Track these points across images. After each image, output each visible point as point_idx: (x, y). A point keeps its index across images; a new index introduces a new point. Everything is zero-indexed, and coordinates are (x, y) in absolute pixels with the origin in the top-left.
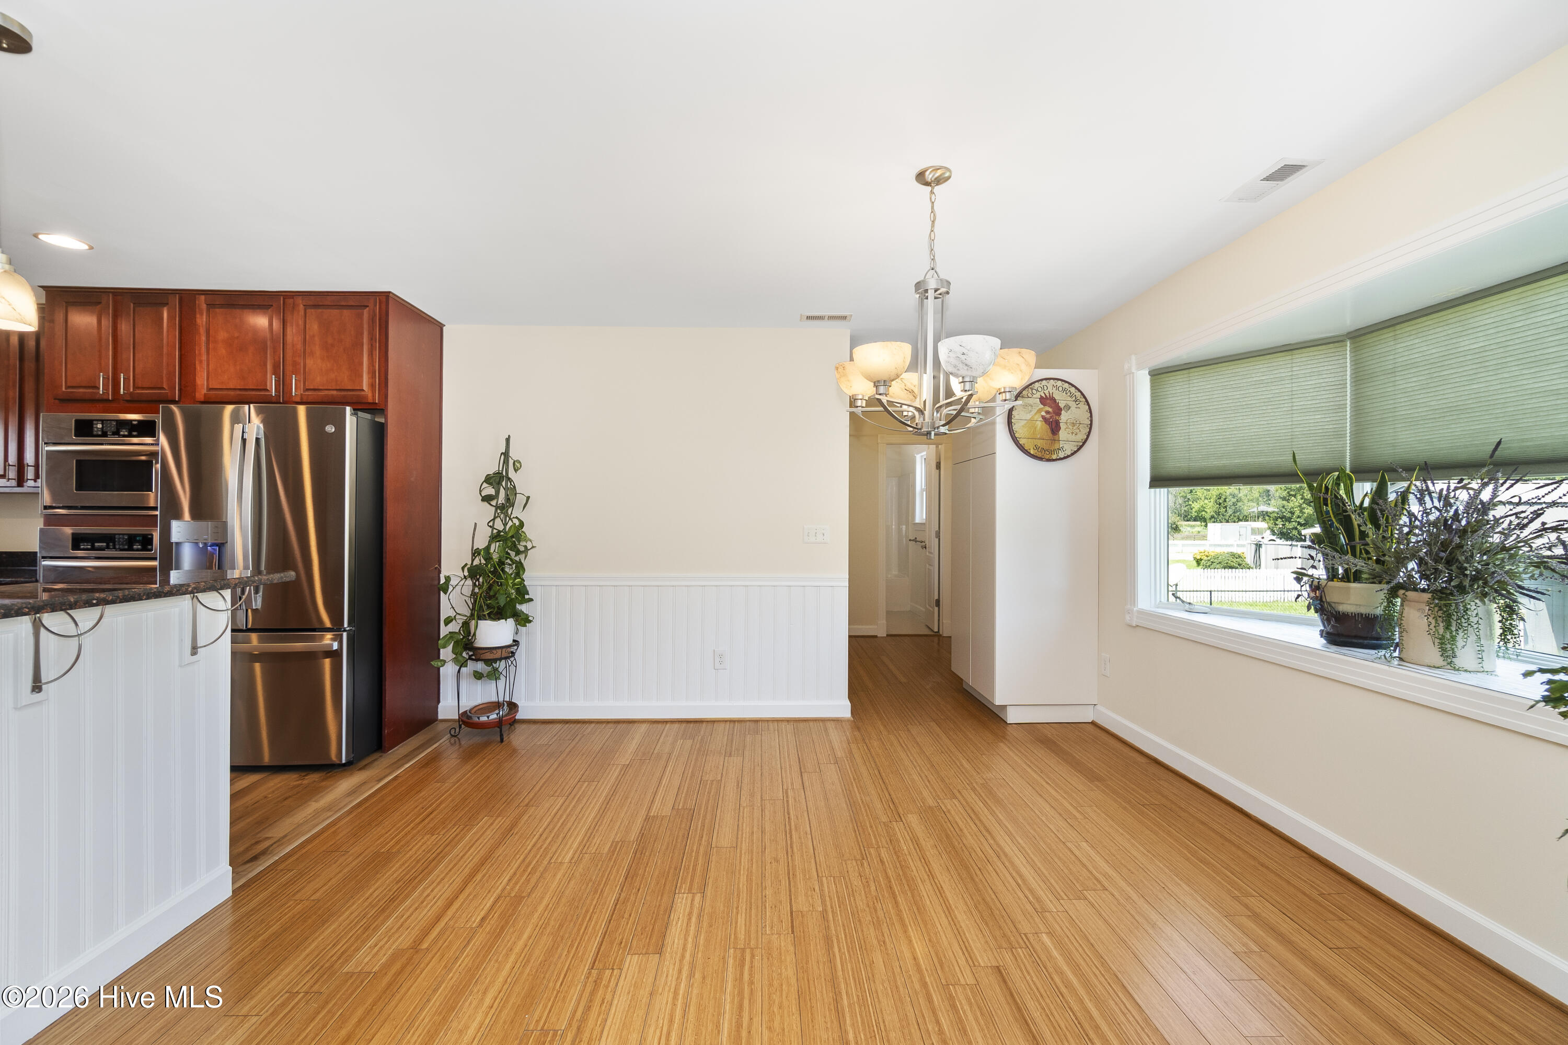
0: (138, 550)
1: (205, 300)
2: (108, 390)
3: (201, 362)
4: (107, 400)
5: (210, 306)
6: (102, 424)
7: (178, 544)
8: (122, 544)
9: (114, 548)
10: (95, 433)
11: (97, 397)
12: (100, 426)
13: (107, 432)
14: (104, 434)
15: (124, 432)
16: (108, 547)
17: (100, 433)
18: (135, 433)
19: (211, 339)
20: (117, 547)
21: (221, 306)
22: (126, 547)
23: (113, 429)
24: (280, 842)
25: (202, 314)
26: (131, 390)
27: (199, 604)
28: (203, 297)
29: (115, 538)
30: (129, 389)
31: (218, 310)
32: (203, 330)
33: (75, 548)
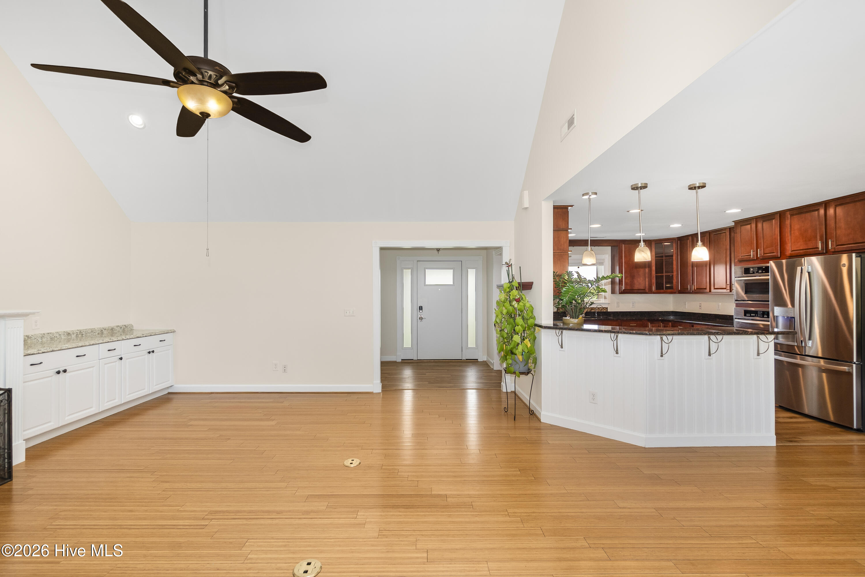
0: (766, 318)
1: (789, 214)
2: (754, 256)
3: (788, 240)
4: (755, 260)
5: (792, 215)
6: (753, 269)
7: (777, 316)
8: (760, 315)
9: (758, 316)
10: (750, 273)
11: (751, 259)
12: (752, 270)
13: (754, 272)
14: (754, 273)
15: (760, 271)
16: (755, 316)
17: (752, 272)
18: (764, 272)
19: (792, 229)
20: (759, 316)
21: (796, 214)
22: (762, 316)
23: (757, 271)
24: (804, 441)
25: (788, 219)
26: (762, 255)
27: (760, 340)
28: (788, 212)
29: (758, 313)
30: (762, 254)
31: (795, 216)
32: (789, 226)
33: (745, 315)
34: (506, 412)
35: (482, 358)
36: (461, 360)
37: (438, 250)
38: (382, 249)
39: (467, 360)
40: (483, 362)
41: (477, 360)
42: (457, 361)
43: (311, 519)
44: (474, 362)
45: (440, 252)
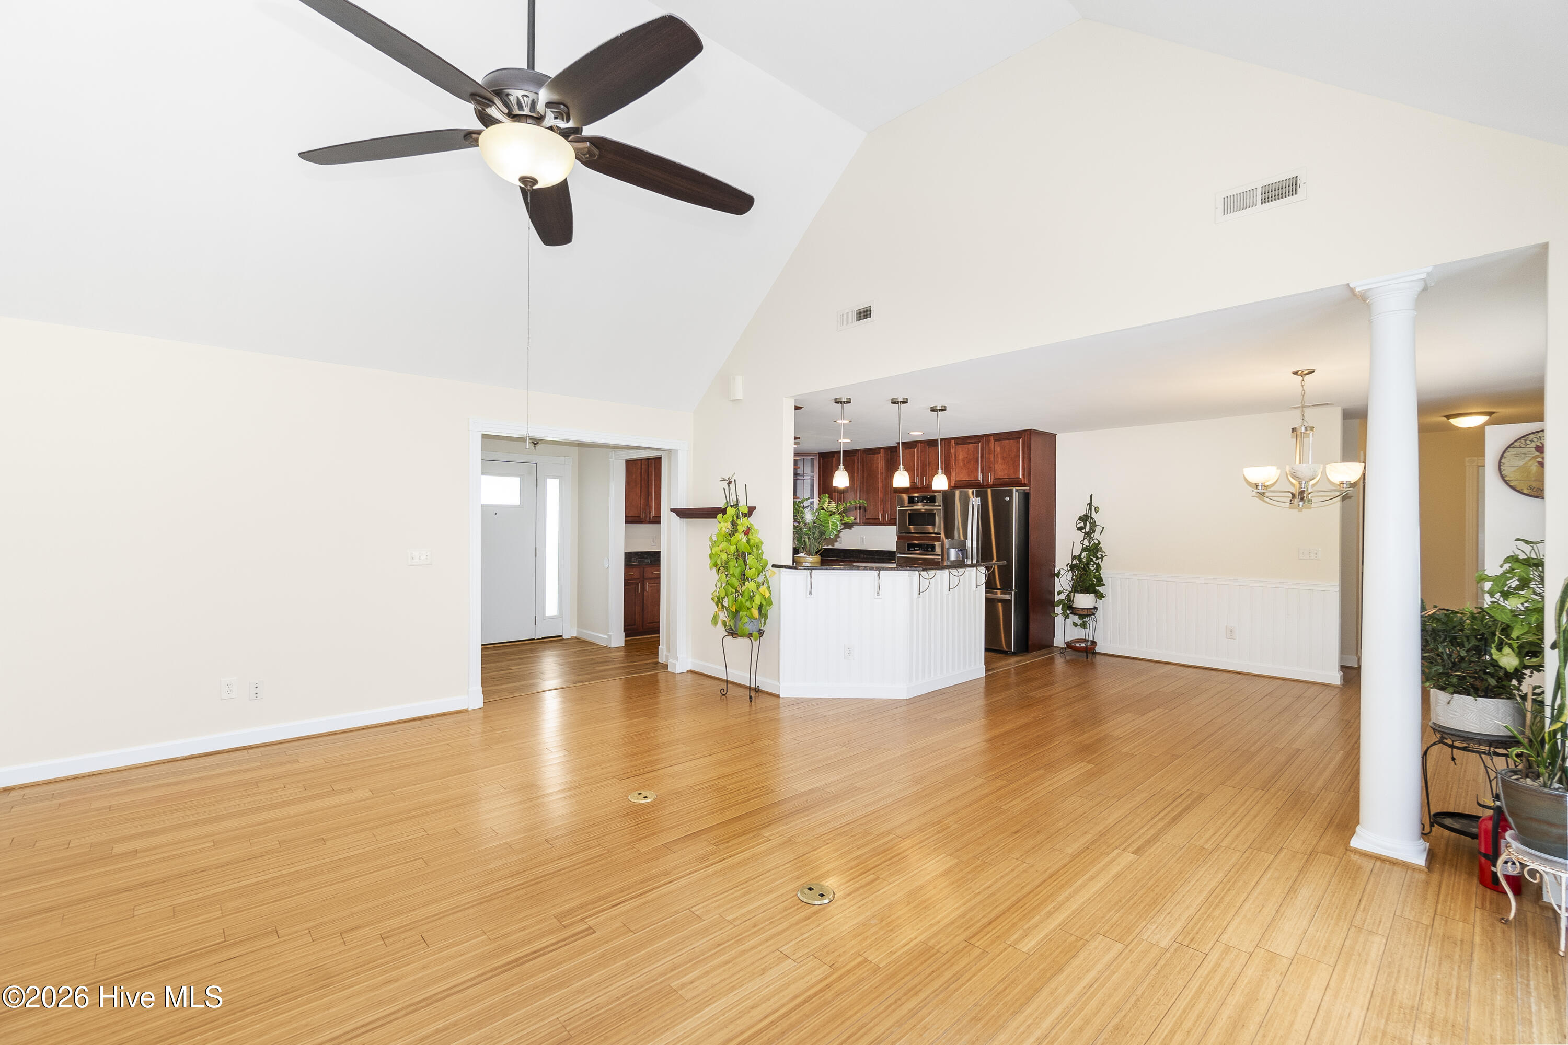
0: (930, 551)
1: (954, 442)
2: (919, 484)
3: (953, 469)
4: (919, 488)
7: (948, 549)
8: (924, 549)
9: (922, 550)
10: (915, 502)
11: (915, 487)
12: (916, 499)
13: (918, 501)
15: (925, 501)
16: (919, 550)
18: (929, 502)
19: (957, 458)
21: (960, 444)
23: (921, 500)
25: (953, 448)
27: (978, 571)
29: (922, 546)
30: (927, 483)
32: (953, 455)
33: (909, 550)
34: (724, 695)
35: (569, 633)
36: (534, 639)
37: (535, 444)
38: (484, 436)
39: (543, 638)
40: (572, 639)
41: (561, 636)
42: (527, 642)
43: (721, 861)
44: (557, 639)
45: (539, 447)
